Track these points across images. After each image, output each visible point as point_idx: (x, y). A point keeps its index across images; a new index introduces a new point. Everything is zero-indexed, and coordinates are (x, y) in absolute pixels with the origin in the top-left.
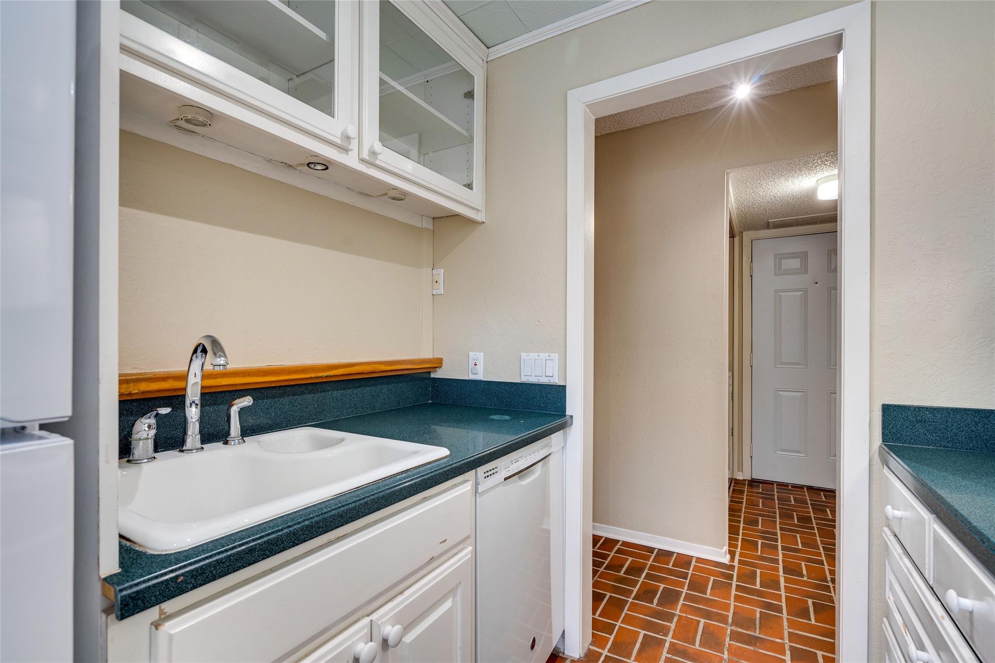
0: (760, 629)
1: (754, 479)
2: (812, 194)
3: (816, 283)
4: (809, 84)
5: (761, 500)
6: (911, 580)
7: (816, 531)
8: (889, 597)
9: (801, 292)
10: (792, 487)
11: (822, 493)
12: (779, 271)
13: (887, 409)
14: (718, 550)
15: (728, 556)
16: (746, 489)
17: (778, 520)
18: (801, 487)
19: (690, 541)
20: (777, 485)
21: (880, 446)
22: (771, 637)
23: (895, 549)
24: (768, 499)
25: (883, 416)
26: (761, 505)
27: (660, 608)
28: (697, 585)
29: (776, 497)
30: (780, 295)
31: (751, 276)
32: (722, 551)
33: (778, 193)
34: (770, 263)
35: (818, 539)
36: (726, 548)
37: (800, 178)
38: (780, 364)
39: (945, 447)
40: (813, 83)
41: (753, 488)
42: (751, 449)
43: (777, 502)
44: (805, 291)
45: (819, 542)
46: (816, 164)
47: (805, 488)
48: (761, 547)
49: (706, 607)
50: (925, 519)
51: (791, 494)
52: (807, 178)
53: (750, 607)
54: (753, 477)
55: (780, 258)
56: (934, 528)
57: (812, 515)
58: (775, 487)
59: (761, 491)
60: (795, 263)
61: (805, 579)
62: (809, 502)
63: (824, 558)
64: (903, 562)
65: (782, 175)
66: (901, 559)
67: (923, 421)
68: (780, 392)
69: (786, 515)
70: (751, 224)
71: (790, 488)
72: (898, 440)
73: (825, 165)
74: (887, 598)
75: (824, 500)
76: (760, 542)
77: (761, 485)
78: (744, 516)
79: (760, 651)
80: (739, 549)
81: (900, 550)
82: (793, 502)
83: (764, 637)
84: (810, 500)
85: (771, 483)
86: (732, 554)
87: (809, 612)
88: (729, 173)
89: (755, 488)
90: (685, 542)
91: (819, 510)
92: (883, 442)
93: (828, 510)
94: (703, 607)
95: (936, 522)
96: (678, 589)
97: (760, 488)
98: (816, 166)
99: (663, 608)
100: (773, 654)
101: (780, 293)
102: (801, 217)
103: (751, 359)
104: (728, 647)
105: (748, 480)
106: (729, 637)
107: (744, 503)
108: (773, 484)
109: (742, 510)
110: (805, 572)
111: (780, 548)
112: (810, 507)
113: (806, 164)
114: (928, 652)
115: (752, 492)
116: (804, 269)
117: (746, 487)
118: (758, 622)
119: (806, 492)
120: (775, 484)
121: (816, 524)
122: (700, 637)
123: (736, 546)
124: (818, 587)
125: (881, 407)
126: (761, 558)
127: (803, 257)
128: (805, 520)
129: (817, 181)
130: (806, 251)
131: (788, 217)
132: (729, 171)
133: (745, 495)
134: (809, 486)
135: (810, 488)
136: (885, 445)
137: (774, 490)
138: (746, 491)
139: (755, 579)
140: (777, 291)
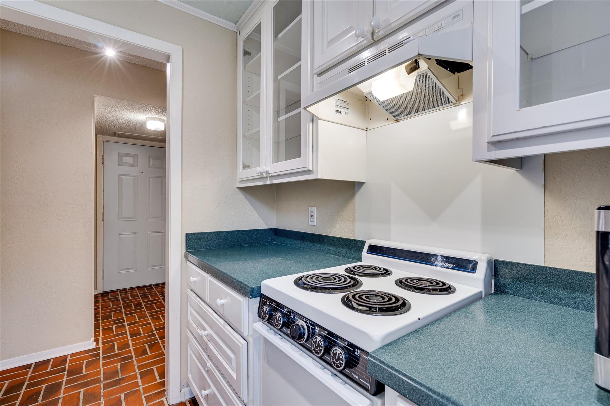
0: (121, 373)
1: (104, 292)
2: (143, 124)
3: (142, 173)
4: (145, 65)
5: (111, 303)
6: (200, 305)
7: (145, 309)
8: (190, 319)
9: (134, 177)
10: (129, 289)
11: (145, 288)
12: (121, 163)
13: (187, 235)
14: (87, 342)
15: (95, 343)
16: (100, 299)
17: (123, 310)
18: (134, 288)
19: (65, 345)
20: (119, 291)
21: (185, 253)
22: (128, 374)
23: (192, 296)
24: (115, 300)
25: (186, 239)
26: (111, 305)
27: (45, 401)
28: (75, 371)
29: (120, 298)
30: (121, 177)
31: (103, 164)
32: (90, 341)
33: (124, 118)
34: (115, 157)
35: (146, 312)
36: (93, 339)
37: (138, 113)
38: (121, 219)
39: (207, 248)
40: (147, 66)
41: (104, 297)
42: (103, 273)
43: (121, 301)
44: (136, 176)
45: (147, 314)
46: (147, 109)
47: (136, 288)
48: (115, 329)
49: (83, 381)
50: (206, 277)
51: (129, 294)
52: (141, 115)
53: (113, 365)
54: (104, 291)
55: (121, 155)
56: (209, 279)
57: (142, 301)
58: (119, 292)
59: (110, 297)
60: (130, 160)
61: (142, 335)
62: (139, 295)
63: (150, 321)
64: (197, 300)
65: (128, 109)
66: (195, 299)
67: (200, 239)
68: (121, 236)
69: (127, 306)
70: (104, 131)
71: (128, 290)
72: (192, 248)
73: (152, 111)
74: (189, 319)
75: (147, 291)
76: (114, 327)
77: (110, 294)
78: (101, 315)
79: (123, 385)
80: (101, 336)
81: (194, 295)
82: (130, 298)
83: (124, 376)
84: (140, 294)
85: (116, 291)
86: (97, 341)
87: (147, 350)
88: (95, 97)
89: (105, 297)
90: (60, 348)
91: (145, 297)
92: (186, 250)
93: (149, 296)
94: (81, 382)
95: (211, 277)
96: (59, 381)
97: (109, 296)
98: (147, 110)
99: (48, 400)
100: (131, 382)
101: (121, 176)
102: (135, 134)
103: (103, 216)
104: (103, 394)
105: (101, 294)
106: (103, 389)
107: (100, 308)
108: (117, 291)
109: (99, 313)
110: (142, 332)
111: (126, 325)
112: (140, 297)
113: (142, 107)
114: (208, 330)
115: (103, 300)
116: (135, 164)
117: (100, 298)
118: (119, 371)
119: (137, 290)
120: (118, 291)
121: (145, 305)
122: (82, 400)
123: (99, 335)
124: (149, 336)
125: (185, 235)
126: (117, 335)
127: (135, 156)
128: (138, 305)
129: (147, 118)
130: (137, 154)
131: (127, 133)
132: (95, 95)
133: (100, 303)
134: (138, 287)
135: (139, 288)
136: (187, 252)
137: (118, 294)
138: (100, 301)
139: (114, 348)
140: (119, 175)
